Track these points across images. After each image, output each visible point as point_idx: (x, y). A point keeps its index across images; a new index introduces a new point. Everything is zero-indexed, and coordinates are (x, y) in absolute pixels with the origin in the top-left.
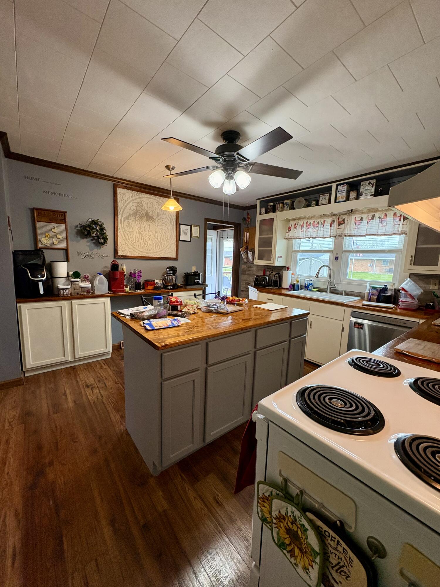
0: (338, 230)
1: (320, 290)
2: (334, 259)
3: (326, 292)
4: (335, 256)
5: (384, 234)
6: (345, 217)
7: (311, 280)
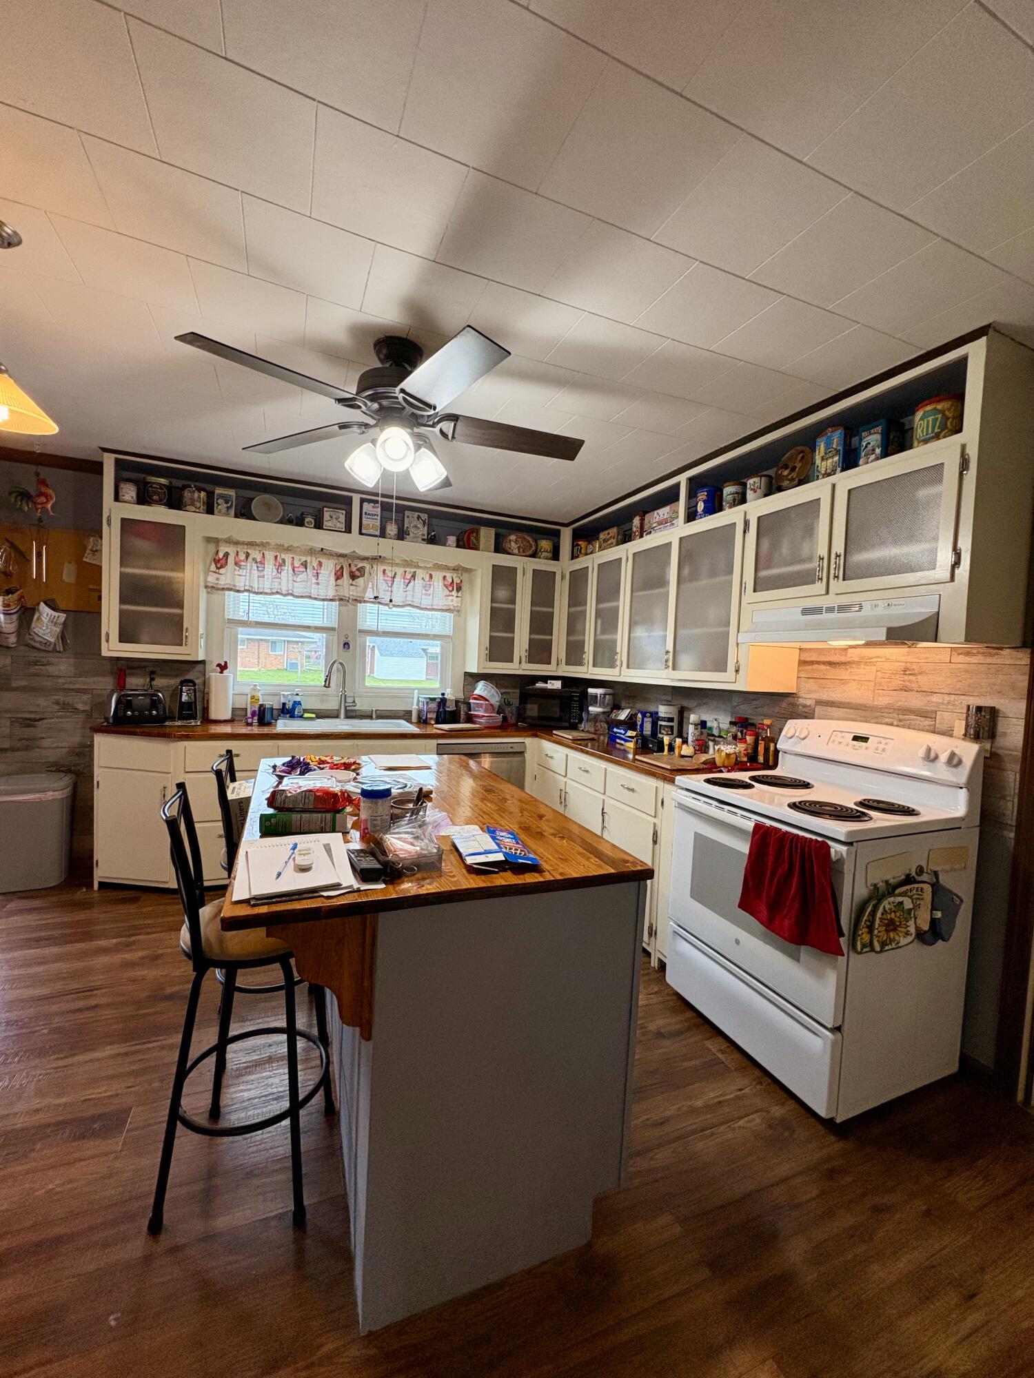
0: (351, 587)
1: (321, 715)
2: (342, 645)
3: (337, 717)
4: (343, 640)
5: (430, 607)
6: (366, 565)
7: (297, 695)
